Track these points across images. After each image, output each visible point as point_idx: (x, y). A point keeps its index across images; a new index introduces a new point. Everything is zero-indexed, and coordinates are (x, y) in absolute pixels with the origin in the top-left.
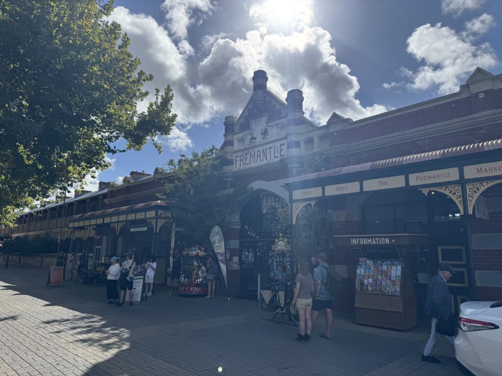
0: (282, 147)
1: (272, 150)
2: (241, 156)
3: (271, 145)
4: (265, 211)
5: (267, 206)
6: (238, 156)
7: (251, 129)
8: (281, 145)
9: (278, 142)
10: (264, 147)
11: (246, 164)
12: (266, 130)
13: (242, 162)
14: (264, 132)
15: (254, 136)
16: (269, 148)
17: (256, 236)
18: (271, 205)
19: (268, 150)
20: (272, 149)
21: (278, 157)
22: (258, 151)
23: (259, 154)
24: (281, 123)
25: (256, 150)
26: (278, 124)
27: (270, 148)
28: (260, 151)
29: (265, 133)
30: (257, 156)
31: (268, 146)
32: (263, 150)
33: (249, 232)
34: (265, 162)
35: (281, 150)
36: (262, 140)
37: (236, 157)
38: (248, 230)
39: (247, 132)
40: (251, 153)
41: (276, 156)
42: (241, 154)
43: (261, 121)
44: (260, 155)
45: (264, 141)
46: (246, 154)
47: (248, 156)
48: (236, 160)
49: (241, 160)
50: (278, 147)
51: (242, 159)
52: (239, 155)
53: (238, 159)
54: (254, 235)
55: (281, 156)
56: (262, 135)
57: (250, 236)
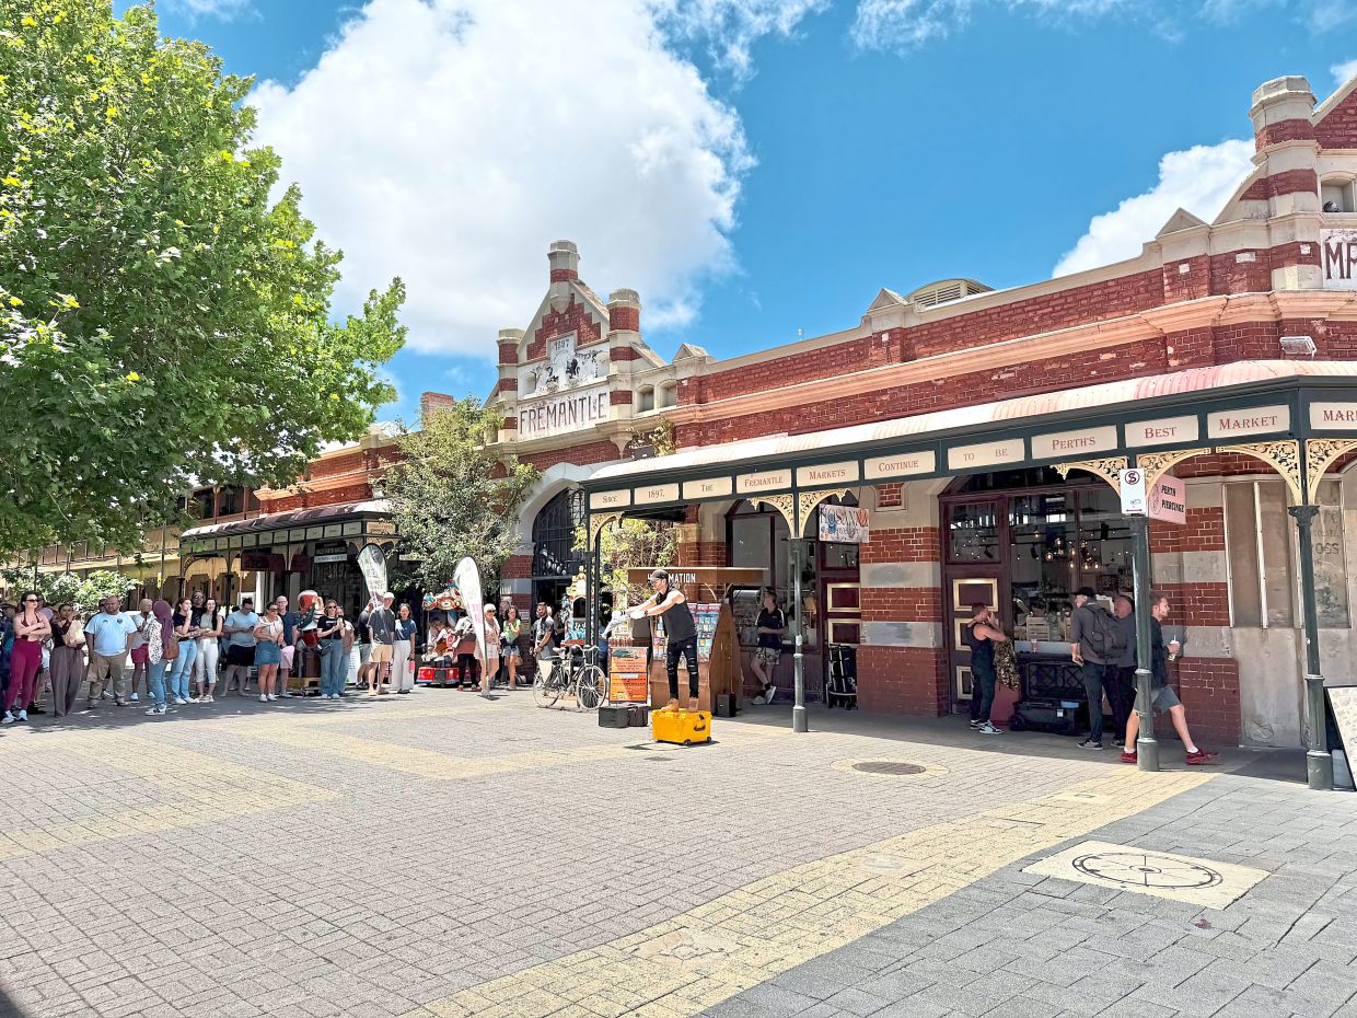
0: (601, 399)
1: (586, 403)
2: (531, 411)
3: (583, 394)
6: (526, 412)
7: (548, 359)
8: (599, 396)
9: (595, 390)
10: (572, 397)
11: (539, 430)
12: (575, 363)
13: (532, 424)
14: (570, 366)
15: (553, 374)
16: (579, 400)
17: (562, 569)
19: (579, 403)
21: (596, 418)
22: (561, 404)
23: (562, 410)
24: (599, 352)
25: (558, 401)
26: (594, 354)
27: (582, 400)
28: (564, 404)
29: (573, 369)
30: (560, 413)
31: (578, 396)
32: (570, 403)
34: (573, 428)
35: (600, 406)
36: (567, 383)
37: (522, 413)
38: (546, 559)
39: (542, 364)
40: (548, 407)
41: (592, 415)
42: (531, 408)
43: (566, 343)
44: (565, 413)
45: (571, 385)
46: (539, 410)
47: (544, 413)
48: (522, 420)
49: (530, 421)
50: (596, 400)
51: (532, 418)
53: (525, 416)
55: (600, 418)
56: (567, 372)
57: (551, 571)
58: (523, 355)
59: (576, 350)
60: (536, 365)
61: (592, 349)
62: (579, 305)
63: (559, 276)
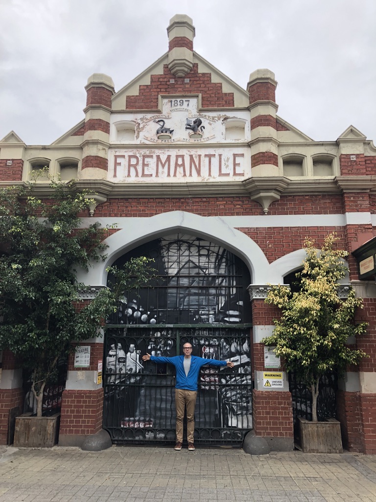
0: (237, 158)
2: (130, 157)
3: (210, 151)
4: (173, 271)
5: (179, 263)
6: (123, 156)
7: (159, 112)
8: (235, 156)
9: (227, 149)
10: (193, 152)
11: (143, 175)
12: (198, 123)
13: (132, 169)
14: (192, 124)
15: (167, 126)
16: (206, 156)
17: (150, 317)
18: (189, 261)
19: (205, 159)
20: (212, 159)
21: (228, 175)
22: (177, 157)
23: (180, 162)
24: (234, 117)
25: (173, 153)
26: (226, 119)
27: (210, 156)
28: (182, 156)
29: (195, 126)
30: (177, 164)
31: (203, 152)
32: (191, 156)
33: (130, 311)
34: (195, 179)
35: (235, 165)
36: (188, 137)
37: (116, 157)
38: (126, 307)
39: (149, 116)
40: (158, 157)
41: (223, 172)
42: (131, 154)
43: (185, 103)
44: (183, 165)
45: (192, 141)
46: (144, 157)
47: (152, 162)
48: (117, 164)
49: (130, 165)
50: (228, 159)
51: (132, 163)
52: (126, 155)
54: (144, 317)
55: (235, 174)
56: (187, 128)
57: (132, 319)
58: (120, 104)
59: (200, 111)
60: (140, 116)
61: (222, 114)
62: (204, 74)
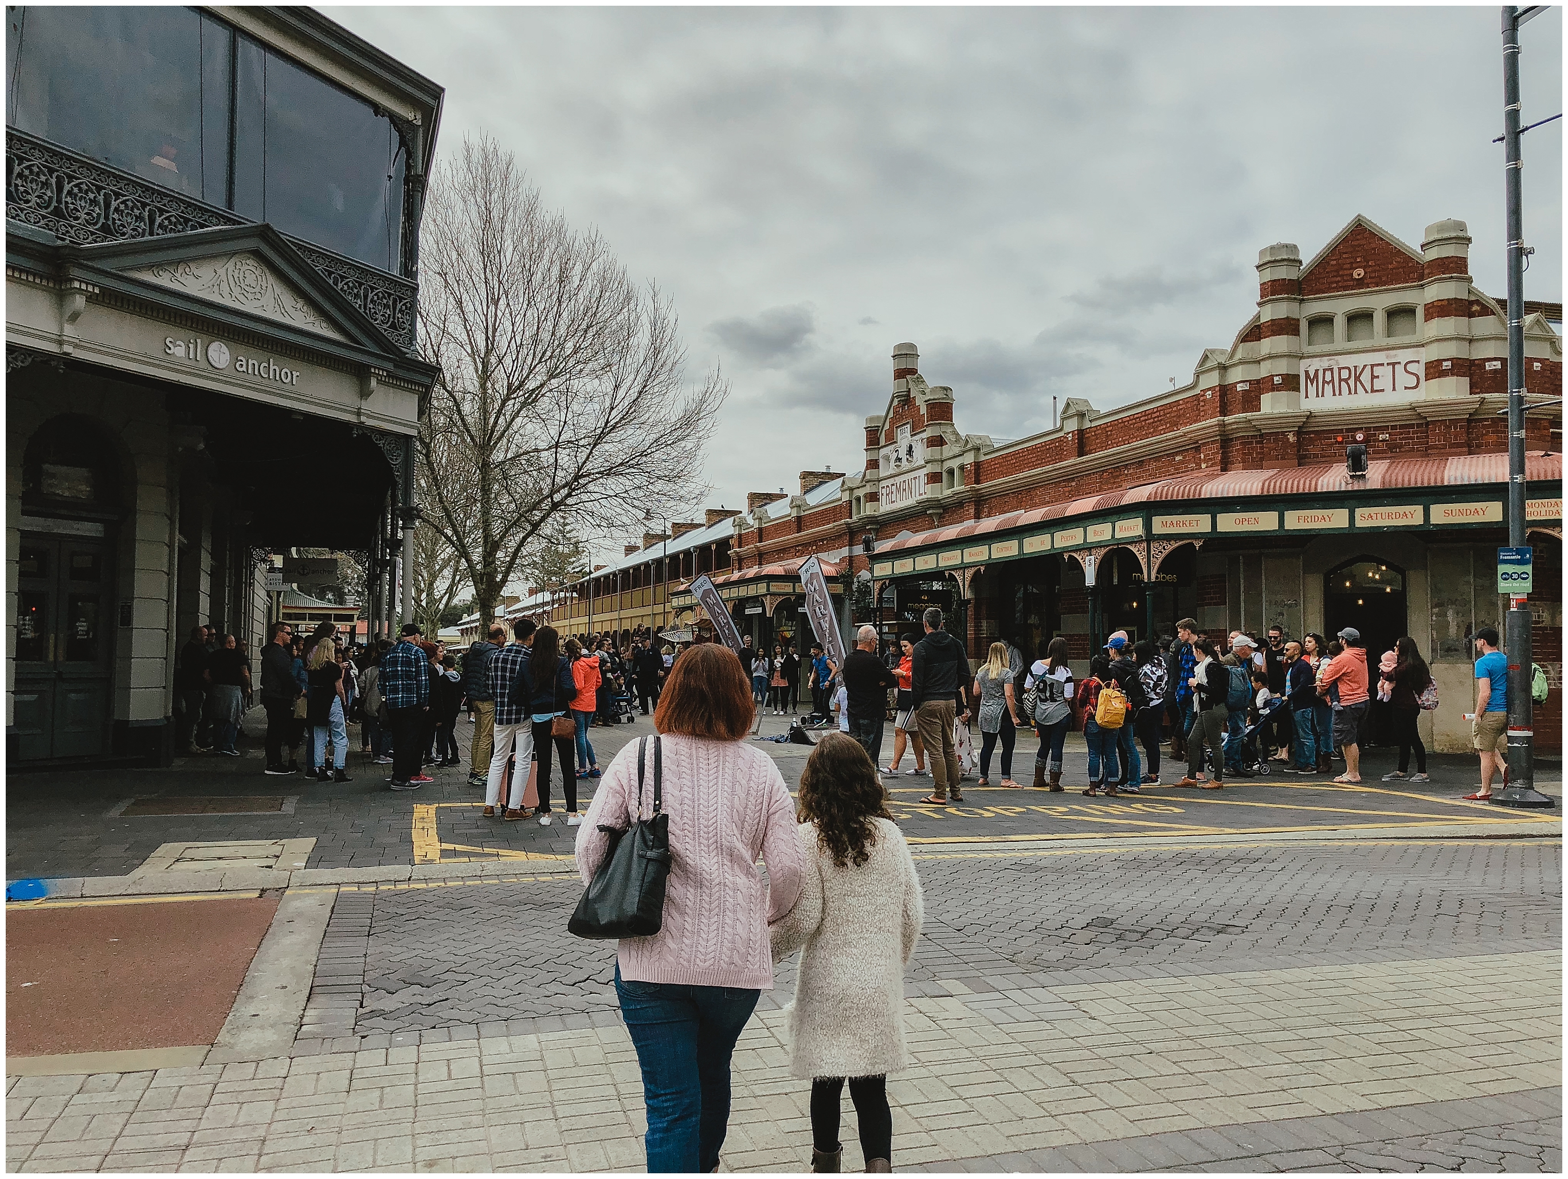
1: (917, 480)
3: (915, 473)
7: (896, 442)
8: (925, 475)
10: (909, 476)
11: (890, 503)
12: (911, 447)
13: (888, 498)
14: (908, 450)
15: (900, 457)
16: (911, 479)
20: (914, 482)
21: (922, 494)
22: (903, 482)
23: (904, 487)
25: (902, 479)
26: (922, 440)
27: (915, 478)
29: (910, 451)
32: (907, 481)
34: (910, 501)
35: (925, 484)
36: (907, 463)
37: (881, 489)
39: (892, 447)
40: (896, 484)
41: (920, 492)
42: (887, 484)
43: (906, 430)
44: (905, 490)
45: (909, 465)
46: (891, 485)
47: (894, 489)
48: (882, 495)
49: (886, 495)
50: (922, 479)
51: (888, 493)
52: (885, 486)
53: (884, 492)
56: (907, 454)
58: (882, 439)
59: (912, 436)
60: (889, 448)
61: (920, 435)
62: (913, 397)
63: (900, 374)
